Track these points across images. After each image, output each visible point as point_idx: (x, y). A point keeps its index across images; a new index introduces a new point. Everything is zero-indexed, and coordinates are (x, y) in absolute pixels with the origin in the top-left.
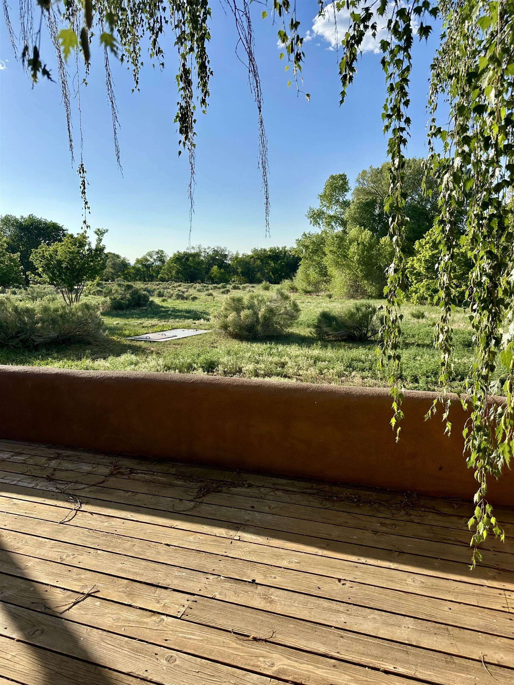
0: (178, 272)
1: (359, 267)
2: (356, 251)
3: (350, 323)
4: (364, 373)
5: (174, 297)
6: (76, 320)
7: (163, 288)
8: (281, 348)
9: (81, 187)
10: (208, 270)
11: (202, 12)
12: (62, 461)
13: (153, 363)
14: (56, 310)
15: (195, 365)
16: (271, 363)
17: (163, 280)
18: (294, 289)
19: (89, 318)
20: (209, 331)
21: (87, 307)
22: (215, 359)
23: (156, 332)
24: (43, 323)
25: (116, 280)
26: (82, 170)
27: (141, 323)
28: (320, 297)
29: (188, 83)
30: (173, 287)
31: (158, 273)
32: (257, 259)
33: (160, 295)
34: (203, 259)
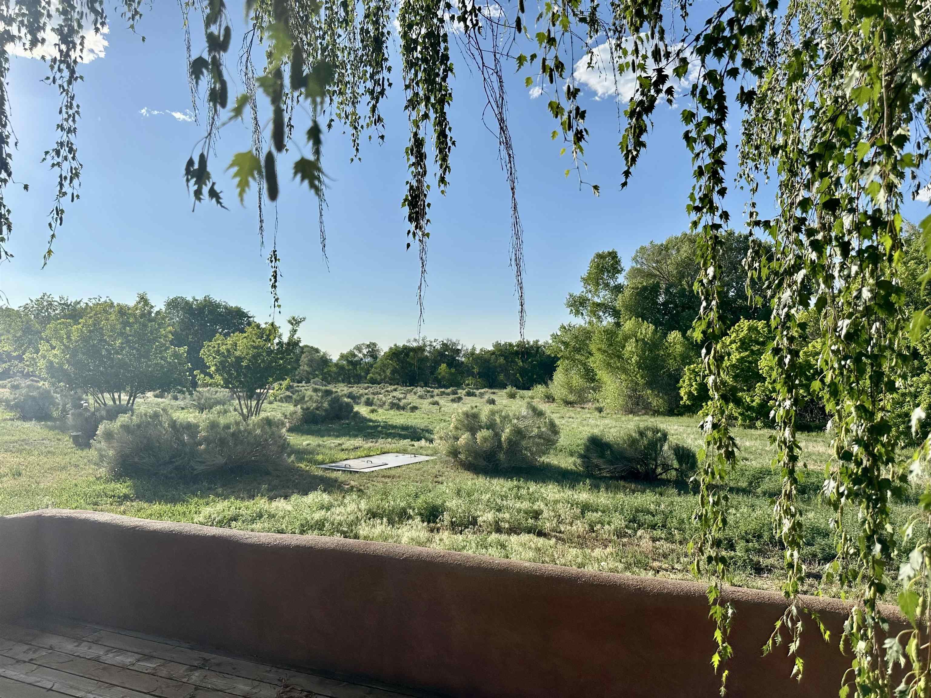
0: (393, 372)
1: (638, 372)
2: (634, 350)
3: (630, 453)
4: (655, 532)
5: (387, 406)
6: (252, 440)
7: (373, 394)
8: (533, 487)
9: (271, 280)
10: (434, 369)
11: (442, 69)
12: (208, 673)
13: (351, 507)
14: (227, 427)
15: (411, 511)
16: (519, 511)
17: (373, 382)
18: (550, 398)
19: (270, 437)
20: (432, 458)
21: (268, 422)
22: (439, 502)
23: (359, 458)
24: (208, 445)
25: (312, 381)
26: (274, 257)
27: (339, 444)
28: (587, 410)
29: (421, 157)
30: (387, 391)
31: (368, 372)
32: (500, 355)
33: (369, 403)
34: (428, 354)
